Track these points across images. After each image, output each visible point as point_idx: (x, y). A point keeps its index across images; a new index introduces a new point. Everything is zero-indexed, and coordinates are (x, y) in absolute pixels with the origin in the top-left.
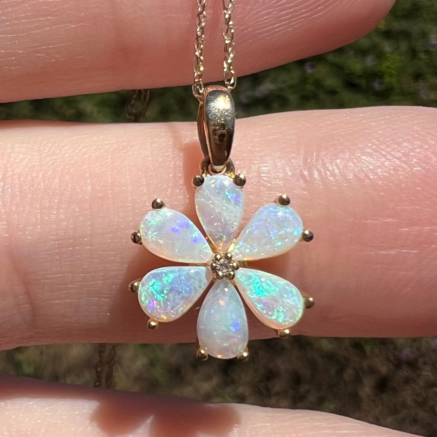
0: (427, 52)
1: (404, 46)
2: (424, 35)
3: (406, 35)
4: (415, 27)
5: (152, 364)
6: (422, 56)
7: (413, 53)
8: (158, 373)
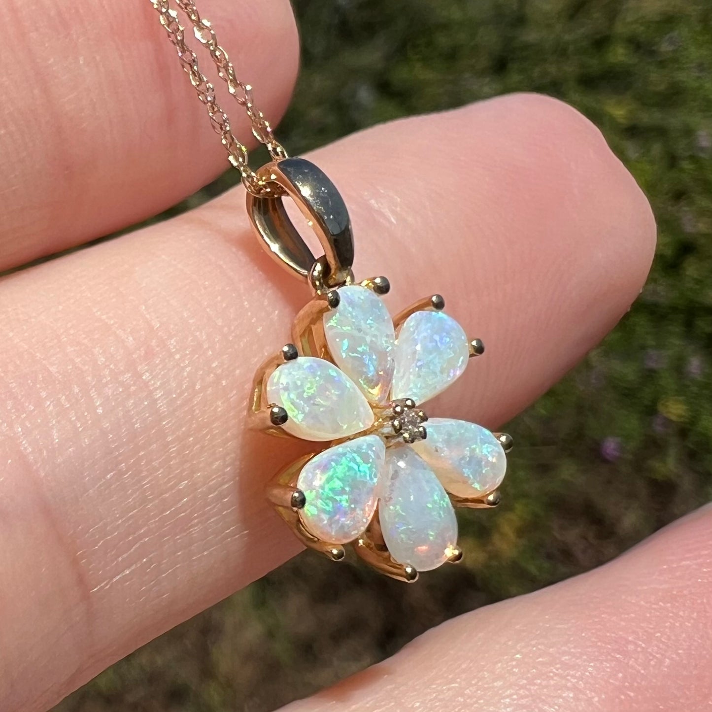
0: (693, 158)
1: (657, 149)
2: (689, 132)
3: (661, 132)
4: (675, 120)
5: (271, 634)
6: (686, 165)
7: (672, 161)
8: (281, 649)
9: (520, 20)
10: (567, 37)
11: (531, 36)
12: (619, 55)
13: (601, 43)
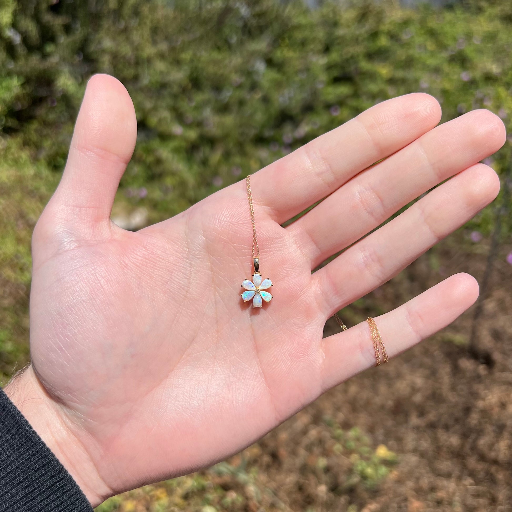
9: (335, 24)
10: (357, 32)
11: (340, 32)
12: (383, 41)
13: (374, 35)
